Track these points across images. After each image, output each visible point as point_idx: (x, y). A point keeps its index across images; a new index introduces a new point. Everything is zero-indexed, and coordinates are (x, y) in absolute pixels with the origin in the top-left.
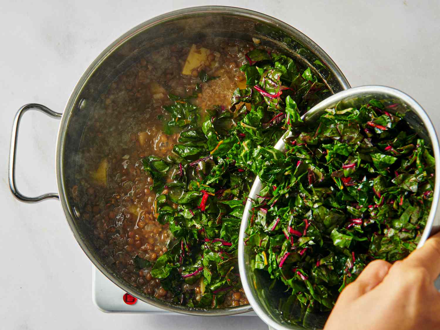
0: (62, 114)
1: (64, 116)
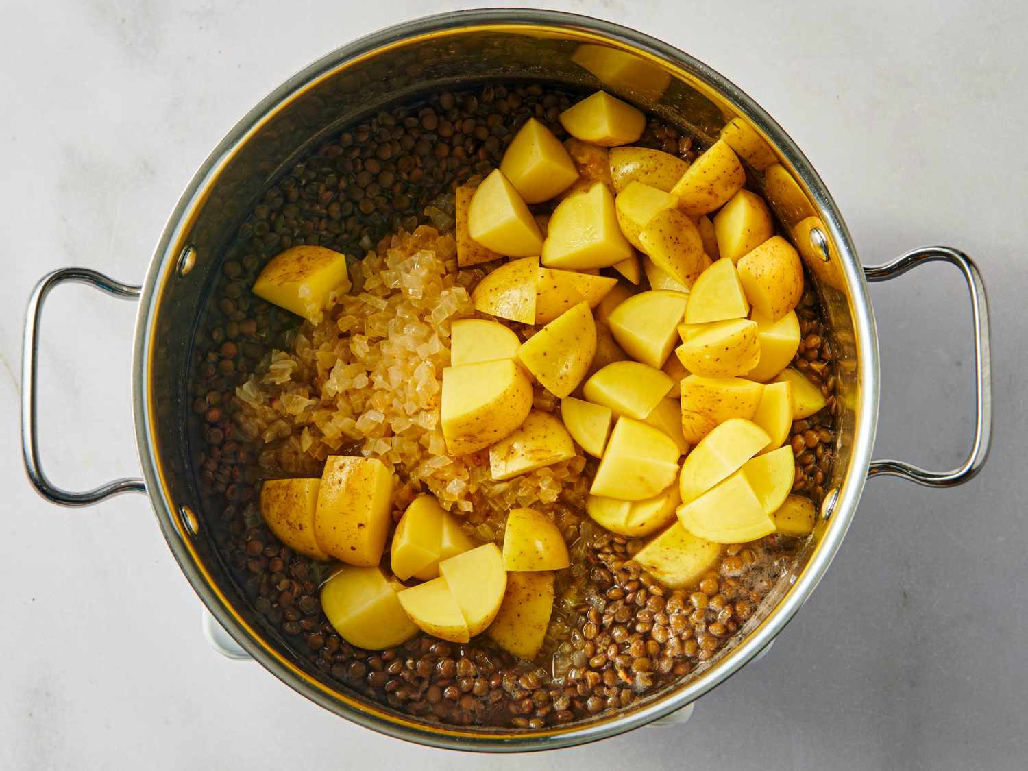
0: (139, 288)
1: (145, 293)
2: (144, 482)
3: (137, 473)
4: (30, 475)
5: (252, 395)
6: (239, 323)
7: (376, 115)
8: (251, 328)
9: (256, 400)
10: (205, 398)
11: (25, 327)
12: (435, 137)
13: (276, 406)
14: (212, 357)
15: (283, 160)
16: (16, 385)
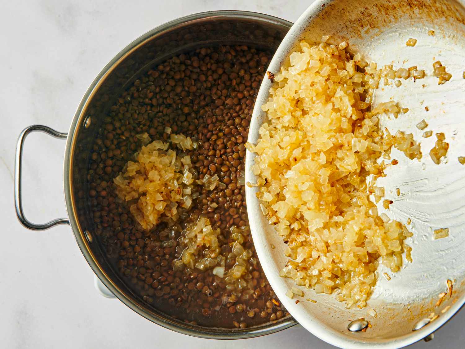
0: (67, 134)
1: (69, 136)
2: (69, 220)
3: (65, 215)
4: (18, 216)
5: (121, 182)
6: (113, 150)
7: (171, 58)
8: (118, 152)
9: (123, 184)
10: (100, 185)
11: (16, 151)
12: (199, 70)
13: (131, 185)
14: (101, 165)
15: (130, 78)
16: (12, 177)
